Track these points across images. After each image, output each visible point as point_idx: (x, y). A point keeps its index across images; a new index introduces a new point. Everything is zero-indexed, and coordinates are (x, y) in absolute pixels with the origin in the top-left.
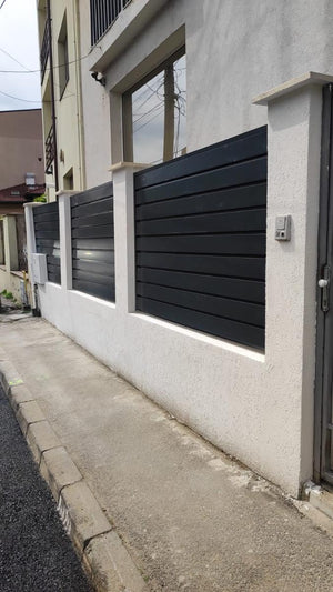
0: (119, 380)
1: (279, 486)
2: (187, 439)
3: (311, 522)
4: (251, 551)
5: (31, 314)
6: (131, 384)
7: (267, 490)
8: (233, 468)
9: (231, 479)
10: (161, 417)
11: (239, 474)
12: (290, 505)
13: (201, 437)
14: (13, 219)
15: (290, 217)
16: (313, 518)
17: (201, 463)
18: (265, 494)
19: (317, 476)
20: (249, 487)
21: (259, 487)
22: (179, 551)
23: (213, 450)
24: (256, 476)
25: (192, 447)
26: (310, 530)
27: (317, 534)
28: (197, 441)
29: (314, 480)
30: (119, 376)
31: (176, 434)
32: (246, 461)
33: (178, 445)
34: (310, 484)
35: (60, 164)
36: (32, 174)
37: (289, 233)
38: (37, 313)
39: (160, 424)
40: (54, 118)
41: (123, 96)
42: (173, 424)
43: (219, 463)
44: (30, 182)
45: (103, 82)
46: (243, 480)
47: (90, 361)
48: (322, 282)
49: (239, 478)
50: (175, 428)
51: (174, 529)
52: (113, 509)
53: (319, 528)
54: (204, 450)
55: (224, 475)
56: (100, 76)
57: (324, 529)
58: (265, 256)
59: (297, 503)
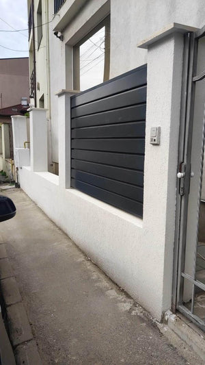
0: (60, 232)
1: (149, 312)
2: (95, 275)
3: (167, 340)
4: (123, 360)
5: (14, 186)
6: (66, 235)
7: (142, 314)
8: (122, 297)
9: (119, 304)
10: (81, 259)
11: (125, 302)
12: (154, 326)
13: (105, 273)
14: (7, 125)
15: (159, 128)
16: (169, 337)
17: (101, 292)
18: (140, 317)
19: (174, 307)
20: (130, 312)
21: (137, 311)
22: (74, 358)
23: (111, 283)
24: (135, 304)
25: (98, 280)
26: (166, 346)
27: (169, 350)
28: (102, 277)
29: (172, 310)
30: (60, 229)
31: (89, 270)
32: (130, 293)
33: (89, 278)
34: (169, 312)
35: (37, 91)
36: (25, 98)
37: (159, 139)
38: (18, 186)
39: (81, 263)
40: (35, 62)
41: (74, 47)
42: (89, 263)
43: (113, 293)
44: (24, 103)
45: (61, 38)
46: (127, 306)
47: (45, 218)
48: (180, 175)
49: (125, 305)
50: (89, 267)
51: (75, 341)
52: (37, 324)
53: (172, 345)
54: (105, 283)
55: (116, 301)
56: (59, 34)
57: (175, 346)
58: (144, 154)
59: (160, 325)
